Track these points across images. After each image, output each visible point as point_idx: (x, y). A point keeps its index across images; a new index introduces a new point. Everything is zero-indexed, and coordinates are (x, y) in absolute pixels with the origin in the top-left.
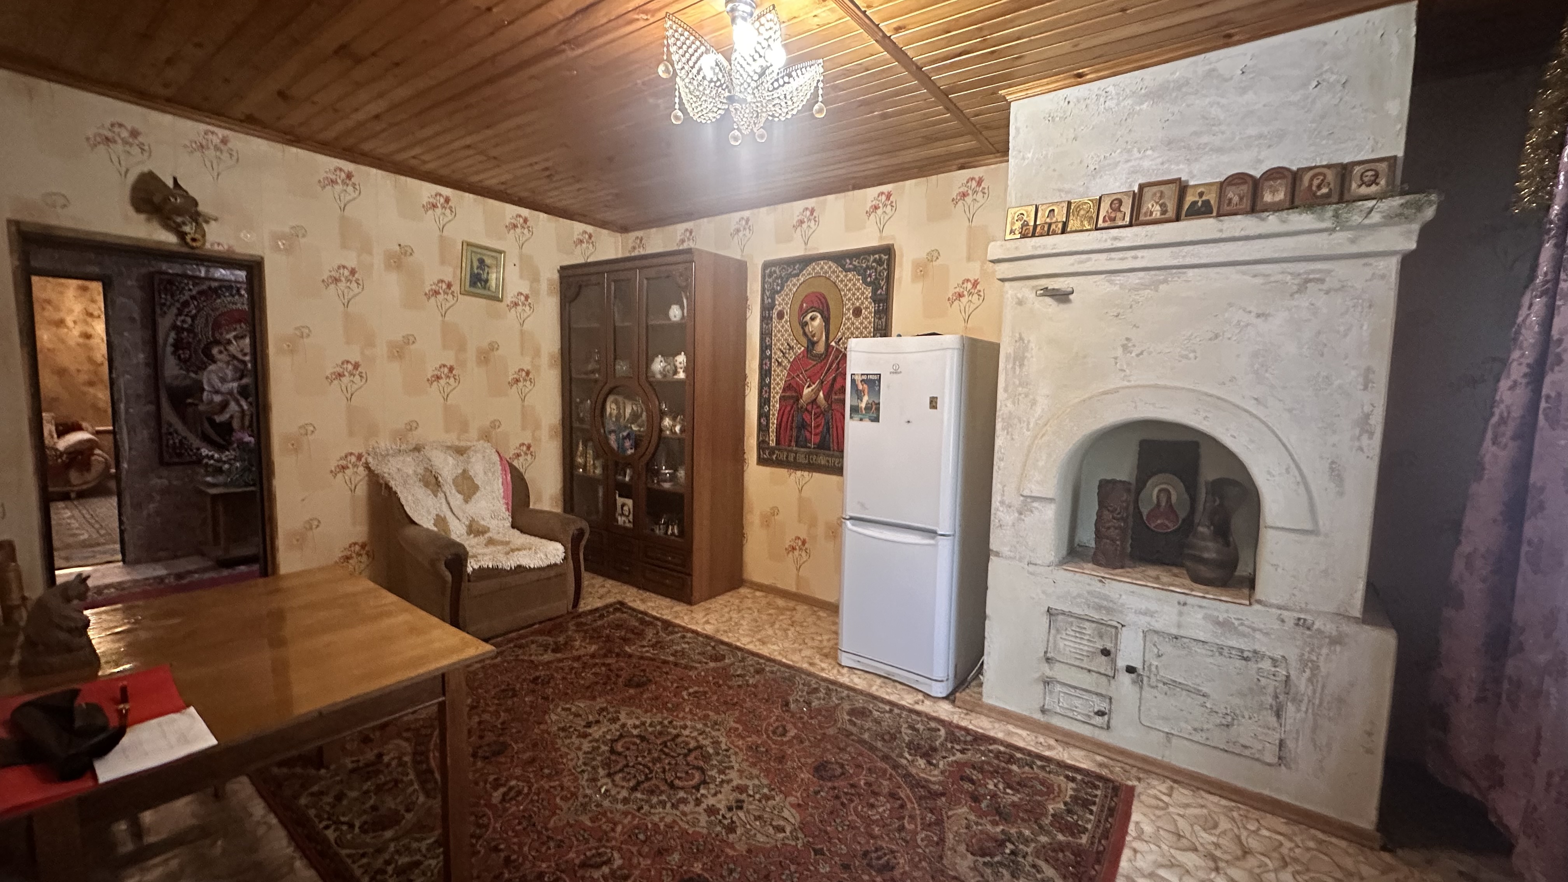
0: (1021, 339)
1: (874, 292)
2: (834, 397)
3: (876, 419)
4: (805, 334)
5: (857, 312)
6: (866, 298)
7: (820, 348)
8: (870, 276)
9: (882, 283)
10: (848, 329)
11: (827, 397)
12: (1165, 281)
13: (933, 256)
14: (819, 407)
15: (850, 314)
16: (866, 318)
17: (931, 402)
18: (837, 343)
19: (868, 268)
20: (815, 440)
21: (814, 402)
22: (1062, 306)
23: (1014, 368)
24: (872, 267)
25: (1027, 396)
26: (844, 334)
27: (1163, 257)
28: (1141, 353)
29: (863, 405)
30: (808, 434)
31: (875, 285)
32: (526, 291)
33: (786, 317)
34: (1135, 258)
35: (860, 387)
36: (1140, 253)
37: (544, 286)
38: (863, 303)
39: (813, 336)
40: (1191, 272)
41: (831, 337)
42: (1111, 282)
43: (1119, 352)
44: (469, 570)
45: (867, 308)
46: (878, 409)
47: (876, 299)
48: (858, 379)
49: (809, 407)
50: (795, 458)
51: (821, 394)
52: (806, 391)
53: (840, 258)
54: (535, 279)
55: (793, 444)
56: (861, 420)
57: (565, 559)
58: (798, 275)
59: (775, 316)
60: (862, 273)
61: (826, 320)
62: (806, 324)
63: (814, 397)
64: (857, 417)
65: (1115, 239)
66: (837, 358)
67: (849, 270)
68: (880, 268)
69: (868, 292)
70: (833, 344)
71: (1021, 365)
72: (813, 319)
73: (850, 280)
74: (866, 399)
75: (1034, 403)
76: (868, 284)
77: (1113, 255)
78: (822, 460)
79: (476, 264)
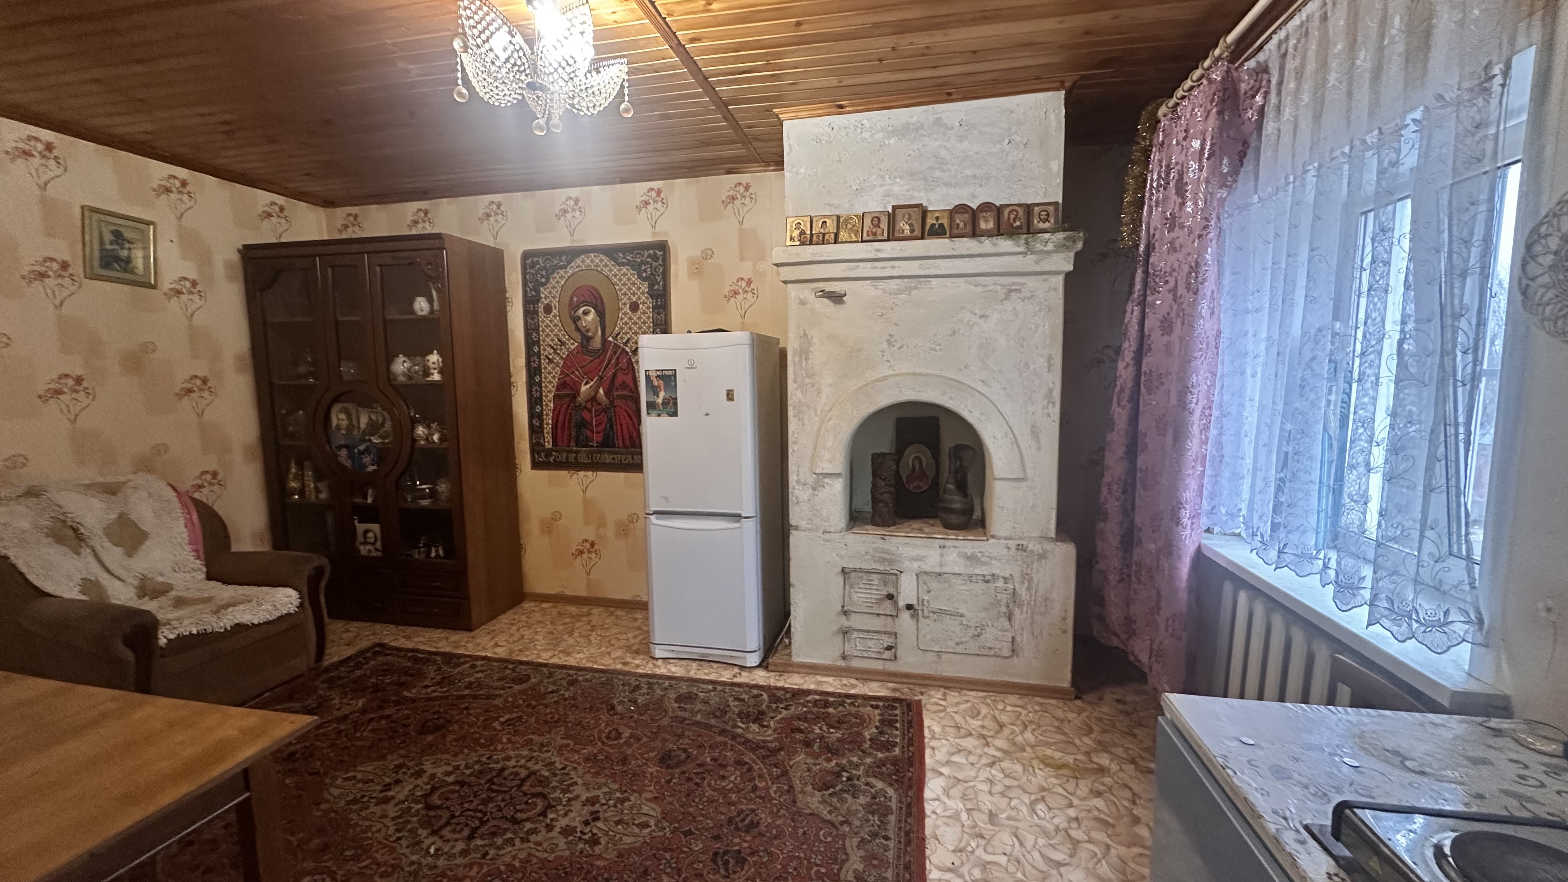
0: (805, 335)
1: (651, 287)
2: (616, 393)
3: (675, 414)
4: (578, 329)
5: (634, 307)
6: (643, 293)
7: (597, 343)
8: (645, 271)
9: (659, 279)
10: (626, 323)
11: (607, 393)
12: (916, 288)
13: (708, 254)
14: (599, 404)
15: (627, 309)
16: (644, 313)
17: (728, 395)
18: (615, 338)
19: (642, 262)
20: (597, 438)
21: (593, 399)
22: (838, 306)
23: (800, 362)
24: (648, 263)
25: (813, 385)
26: (622, 328)
27: (913, 268)
28: (901, 347)
29: (660, 401)
30: (589, 433)
31: (651, 280)
32: (192, 275)
33: (555, 311)
34: (893, 267)
35: (656, 383)
36: (896, 263)
37: (219, 270)
38: (639, 298)
39: (588, 331)
40: (934, 281)
41: (607, 333)
42: (876, 287)
43: (885, 346)
44: (162, 641)
45: (644, 303)
46: (676, 404)
47: (652, 294)
48: (653, 374)
49: (589, 405)
50: (576, 458)
51: (601, 391)
52: (584, 388)
53: (611, 252)
54: (205, 261)
55: (573, 444)
56: (659, 415)
57: (301, 606)
58: (565, 267)
59: (541, 310)
60: (636, 267)
61: (601, 314)
62: (579, 318)
63: (593, 394)
64: (654, 413)
65: (878, 250)
66: (615, 353)
67: (623, 264)
68: (655, 264)
69: (645, 287)
70: (610, 339)
71: (807, 359)
72: (586, 313)
73: (624, 275)
74: (662, 394)
75: (819, 392)
76: (644, 280)
77: (876, 264)
78: (607, 458)
79: (108, 237)
